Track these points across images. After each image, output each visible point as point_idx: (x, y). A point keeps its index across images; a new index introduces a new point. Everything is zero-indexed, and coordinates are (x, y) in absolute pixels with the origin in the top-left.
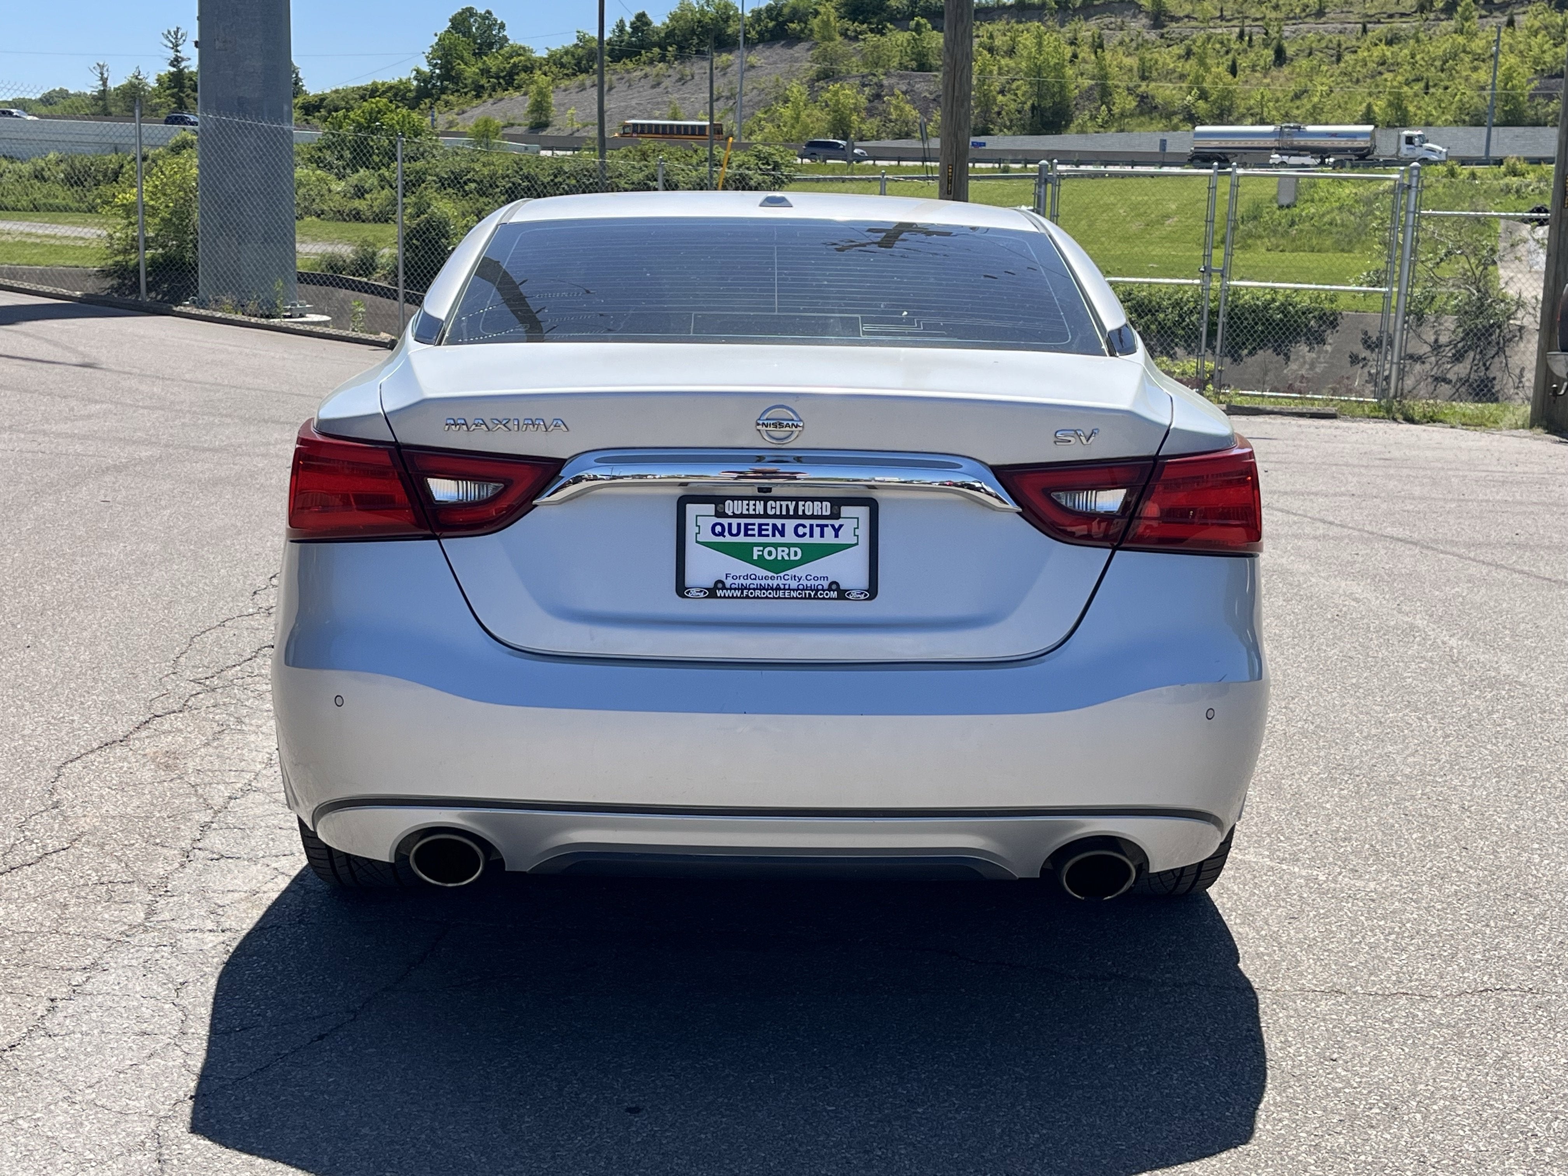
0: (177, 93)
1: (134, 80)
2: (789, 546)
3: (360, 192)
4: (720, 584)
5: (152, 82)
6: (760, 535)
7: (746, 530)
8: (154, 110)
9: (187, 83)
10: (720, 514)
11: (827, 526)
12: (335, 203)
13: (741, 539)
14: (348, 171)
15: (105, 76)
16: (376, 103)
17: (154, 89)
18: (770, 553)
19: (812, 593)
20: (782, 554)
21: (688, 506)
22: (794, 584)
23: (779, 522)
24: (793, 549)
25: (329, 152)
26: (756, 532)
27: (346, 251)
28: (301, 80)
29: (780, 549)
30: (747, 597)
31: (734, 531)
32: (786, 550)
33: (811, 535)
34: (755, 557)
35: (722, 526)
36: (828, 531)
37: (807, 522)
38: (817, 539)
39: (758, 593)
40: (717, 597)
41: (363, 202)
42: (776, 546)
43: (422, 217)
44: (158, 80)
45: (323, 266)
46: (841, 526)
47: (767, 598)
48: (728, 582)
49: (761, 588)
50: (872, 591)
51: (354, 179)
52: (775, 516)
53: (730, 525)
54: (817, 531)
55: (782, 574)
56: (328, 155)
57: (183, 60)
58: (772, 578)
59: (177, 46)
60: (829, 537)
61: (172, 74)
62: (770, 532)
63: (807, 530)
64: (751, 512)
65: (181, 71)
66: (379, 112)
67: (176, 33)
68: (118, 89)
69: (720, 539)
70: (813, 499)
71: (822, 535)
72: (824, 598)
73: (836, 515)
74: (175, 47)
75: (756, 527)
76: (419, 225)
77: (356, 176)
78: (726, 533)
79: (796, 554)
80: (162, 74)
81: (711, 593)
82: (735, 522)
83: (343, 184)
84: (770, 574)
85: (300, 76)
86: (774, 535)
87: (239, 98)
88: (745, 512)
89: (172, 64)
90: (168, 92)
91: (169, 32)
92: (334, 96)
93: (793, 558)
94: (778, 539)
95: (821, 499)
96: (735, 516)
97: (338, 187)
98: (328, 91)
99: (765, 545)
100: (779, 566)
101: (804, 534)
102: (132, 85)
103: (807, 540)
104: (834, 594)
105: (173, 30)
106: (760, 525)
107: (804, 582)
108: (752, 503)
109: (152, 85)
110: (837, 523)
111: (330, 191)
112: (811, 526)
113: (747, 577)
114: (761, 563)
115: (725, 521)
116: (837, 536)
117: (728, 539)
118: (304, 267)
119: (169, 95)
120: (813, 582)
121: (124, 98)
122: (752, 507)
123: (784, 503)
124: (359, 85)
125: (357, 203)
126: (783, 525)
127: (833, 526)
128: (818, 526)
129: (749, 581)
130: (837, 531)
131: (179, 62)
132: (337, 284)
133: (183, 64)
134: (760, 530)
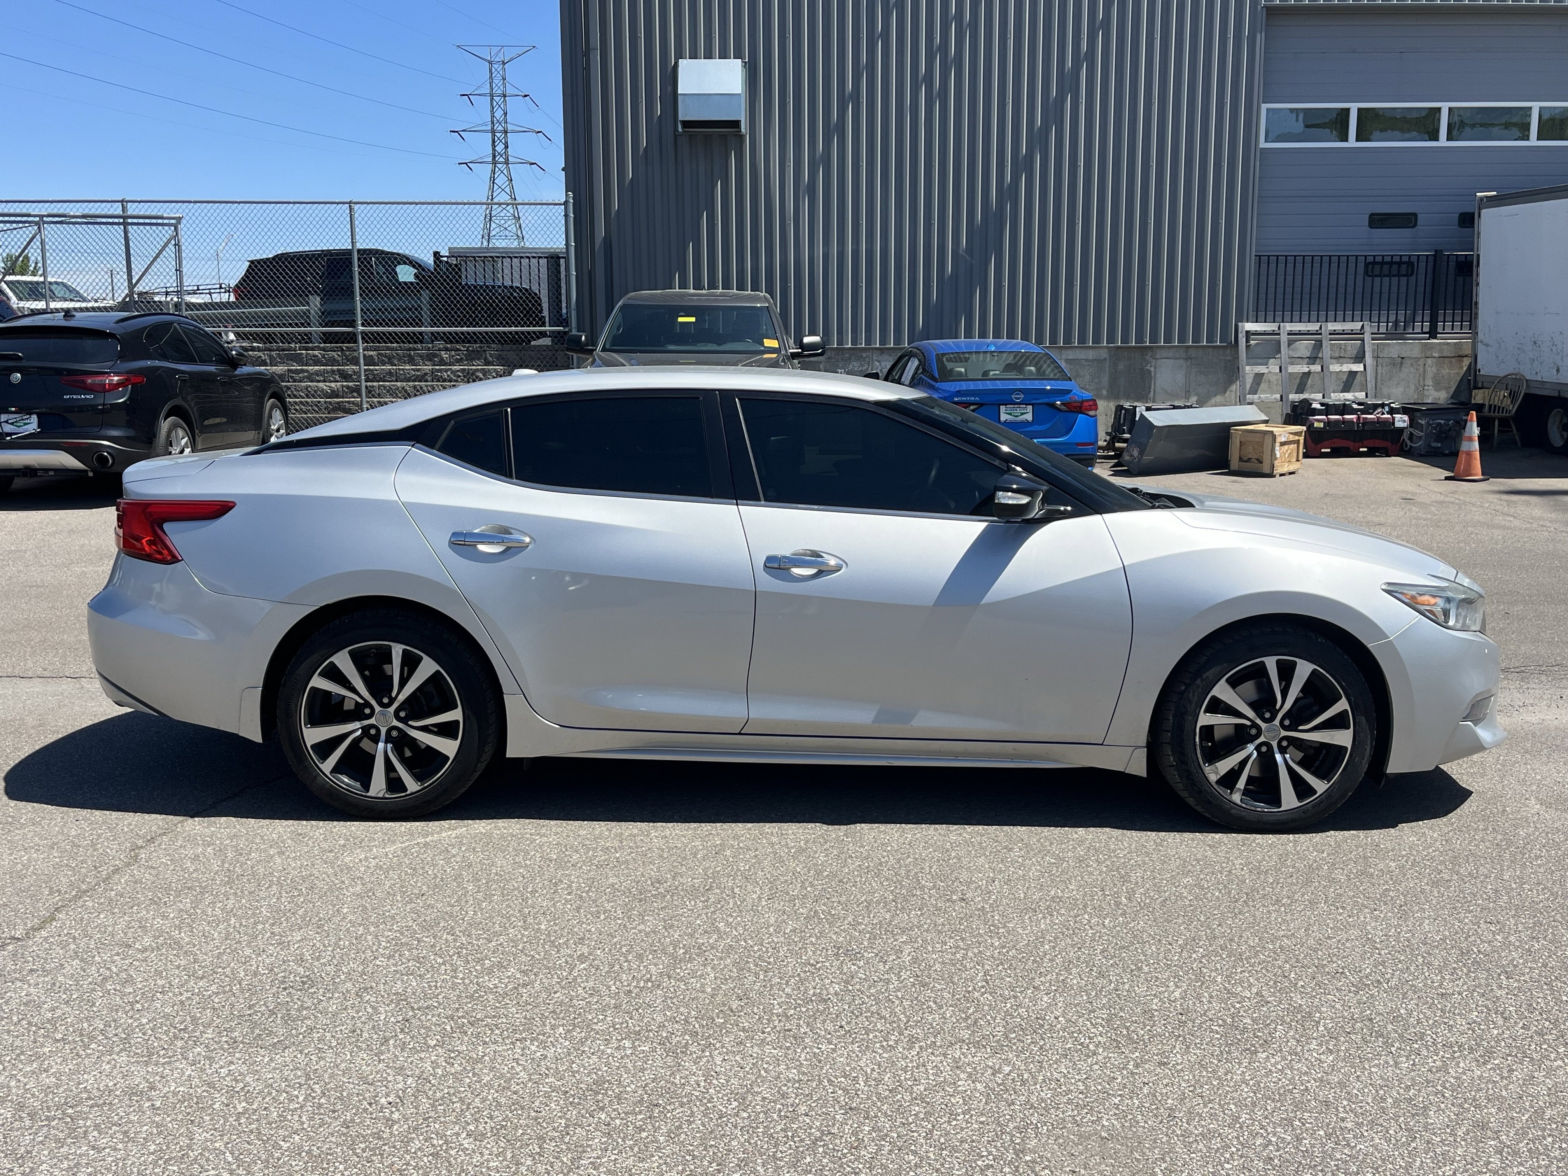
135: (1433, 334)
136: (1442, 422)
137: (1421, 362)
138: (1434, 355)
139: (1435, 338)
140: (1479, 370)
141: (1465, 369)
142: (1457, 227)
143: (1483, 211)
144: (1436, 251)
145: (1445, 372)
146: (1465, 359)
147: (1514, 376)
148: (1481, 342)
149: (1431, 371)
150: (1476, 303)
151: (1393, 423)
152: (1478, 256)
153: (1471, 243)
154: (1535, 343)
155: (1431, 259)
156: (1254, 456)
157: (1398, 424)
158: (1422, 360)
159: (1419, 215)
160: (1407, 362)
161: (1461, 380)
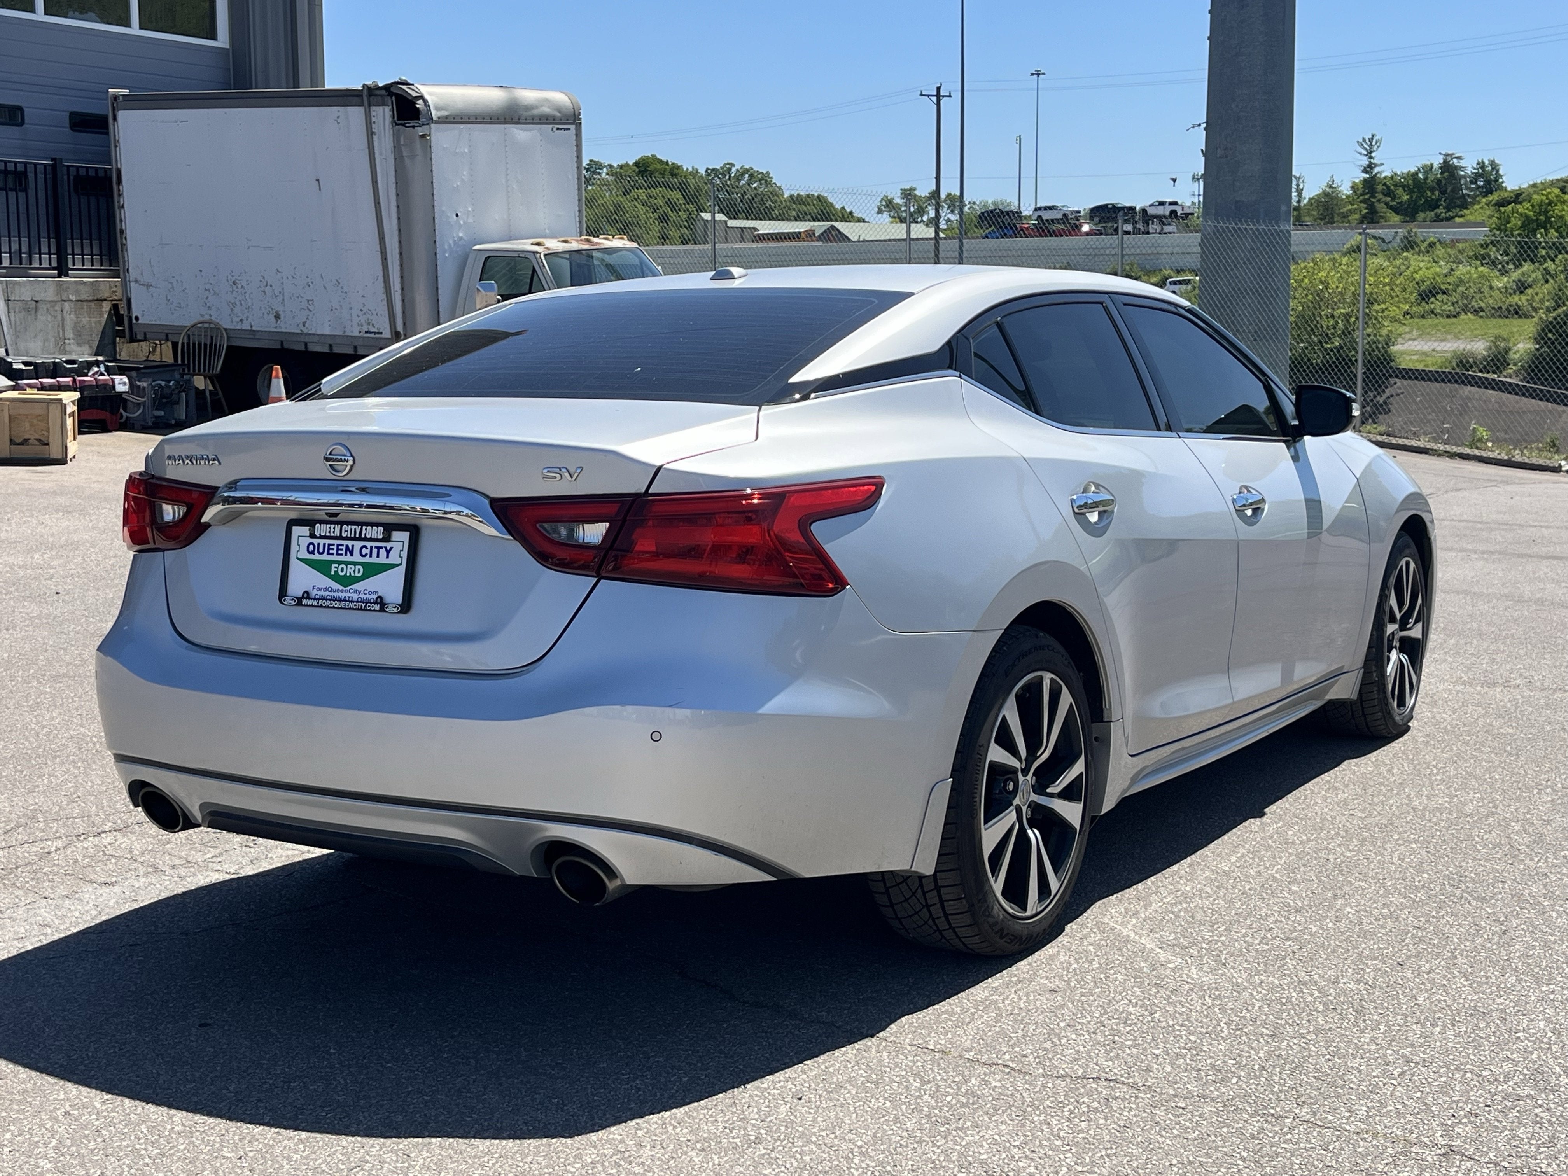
0: (1369, 199)
1: (1327, 189)
2: (355, 564)
3: (1522, 287)
4: (307, 595)
5: (1346, 190)
6: (338, 554)
7: (329, 549)
8: (1345, 216)
9: (1380, 187)
10: (312, 536)
11: (381, 548)
12: (1492, 300)
13: (325, 557)
14: (1511, 266)
15: (1301, 187)
16: (1547, 196)
17: (1348, 197)
18: (342, 570)
19: (363, 606)
20: (350, 570)
21: (294, 528)
22: (355, 597)
23: (350, 543)
24: (358, 567)
25: (1494, 249)
26: (334, 552)
27: (1479, 347)
28: (1501, 176)
29: (349, 566)
30: (321, 606)
31: (321, 550)
32: (353, 567)
33: (371, 556)
34: (333, 573)
35: (313, 544)
36: (383, 552)
37: (369, 544)
38: (374, 560)
39: (328, 603)
40: (301, 605)
41: (1523, 298)
42: (347, 563)
43: (1560, 310)
44: (1352, 187)
45: (1454, 364)
46: (391, 548)
47: (334, 607)
48: (314, 593)
49: (334, 599)
50: (406, 606)
51: (1516, 275)
52: (347, 538)
53: (319, 544)
54: (375, 551)
55: (348, 588)
56: (1493, 252)
57: (1376, 165)
58: (342, 591)
59: (1371, 152)
60: (383, 559)
61: (1365, 180)
62: (343, 552)
63: (368, 551)
64: (332, 534)
65: (1373, 178)
66: (1550, 204)
67: (1371, 140)
68: (1313, 198)
69: (311, 557)
70: (372, 524)
71: (378, 556)
72: (370, 610)
73: (387, 539)
74: (1369, 154)
75: (335, 547)
76: (1555, 318)
77: (1520, 271)
78: (316, 552)
79: (359, 572)
80: (1357, 181)
81: (299, 602)
82: (322, 541)
83: (1506, 279)
84: (341, 588)
85: (1501, 172)
86: (346, 555)
87: (1237, 202)
88: (328, 534)
89: (1365, 171)
90: (1361, 198)
91: (1364, 140)
92: (1531, 190)
93: (357, 575)
94: (348, 558)
95: (377, 525)
96: (321, 537)
97: (1500, 283)
98: (1525, 186)
99: (340, 563)
100: (347, 581)
101: (366, 554)
102: (1326, 194)
103: (367, 560)
104: (377, 607)
105: (1368, 137)
106: (338, 545)
107: (362, 596)
108: (333, 526)
109: (1345, 192)
110: (388, 545)
111: (1491, 288)
112: (371, 547)
113: (326, 589)
114: (336, 578)
115: (316, 541)
116: (388, 557)
117: (317, 556)
118: (1433, 365)
119: (1361, 202)
120: (368, 596)
121: (1318, 206)
122: (332, 530)
123: (353, 527)
124: (1559, 177)
125: (1516, 299)
126: (353, 546)
127: (386, 548)
128: (376, 547)
129: (327, 593)
130: (388, 552)
131: (1372, 168)
132: (1463, 382)
133: (1376, 170)
134: (338, 550)
135: (62, 270)
136: (163, 383)
137: (58, 308)
138: (71, 297)
139: (67, 275)
140: (137, 318)
141: (106, 316)
142: (68, 130)
143: (121, 114)
144: (53, 159)
145: (85, 320)
146: (105, 304)
147: (206, 325)
148: (136, 281)
149: (70, 319)
150: (122, 232)
151: (114, 387)
152: (119, 171)
153: (106, 154)
154: (234, 283)
155: (49, 169)
156: (32, 436)
157: (120, 388)
158: (59, 304)
159: (26, 110)
160: (43, 307)
161: (103, 332)
